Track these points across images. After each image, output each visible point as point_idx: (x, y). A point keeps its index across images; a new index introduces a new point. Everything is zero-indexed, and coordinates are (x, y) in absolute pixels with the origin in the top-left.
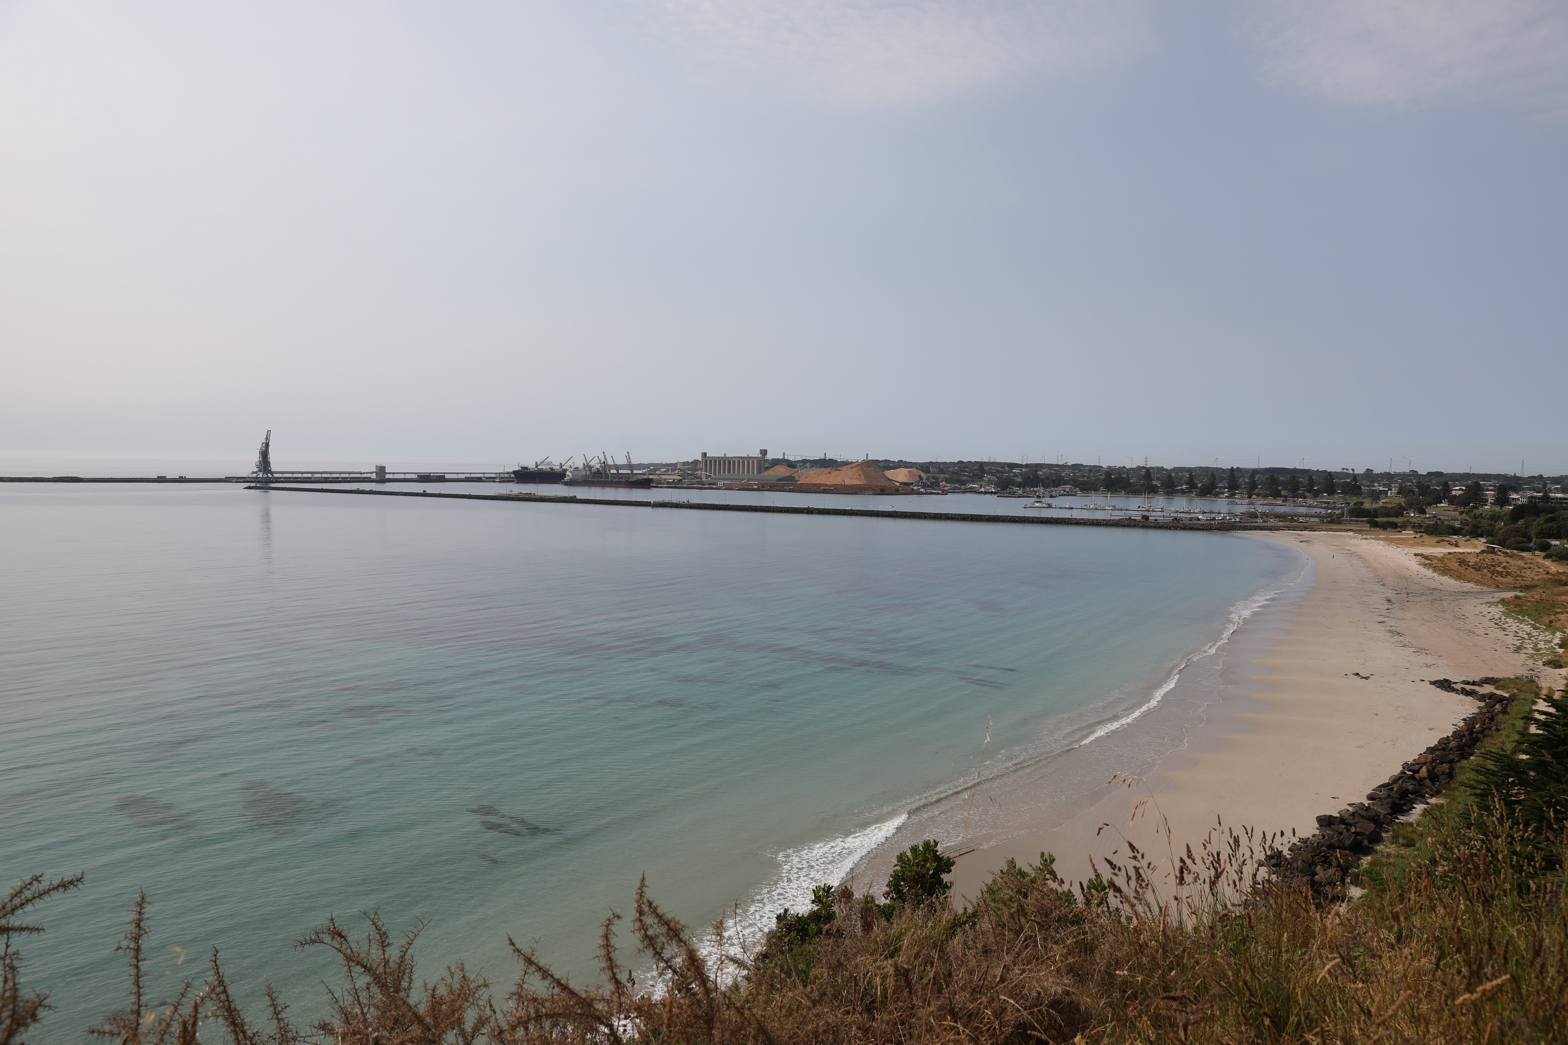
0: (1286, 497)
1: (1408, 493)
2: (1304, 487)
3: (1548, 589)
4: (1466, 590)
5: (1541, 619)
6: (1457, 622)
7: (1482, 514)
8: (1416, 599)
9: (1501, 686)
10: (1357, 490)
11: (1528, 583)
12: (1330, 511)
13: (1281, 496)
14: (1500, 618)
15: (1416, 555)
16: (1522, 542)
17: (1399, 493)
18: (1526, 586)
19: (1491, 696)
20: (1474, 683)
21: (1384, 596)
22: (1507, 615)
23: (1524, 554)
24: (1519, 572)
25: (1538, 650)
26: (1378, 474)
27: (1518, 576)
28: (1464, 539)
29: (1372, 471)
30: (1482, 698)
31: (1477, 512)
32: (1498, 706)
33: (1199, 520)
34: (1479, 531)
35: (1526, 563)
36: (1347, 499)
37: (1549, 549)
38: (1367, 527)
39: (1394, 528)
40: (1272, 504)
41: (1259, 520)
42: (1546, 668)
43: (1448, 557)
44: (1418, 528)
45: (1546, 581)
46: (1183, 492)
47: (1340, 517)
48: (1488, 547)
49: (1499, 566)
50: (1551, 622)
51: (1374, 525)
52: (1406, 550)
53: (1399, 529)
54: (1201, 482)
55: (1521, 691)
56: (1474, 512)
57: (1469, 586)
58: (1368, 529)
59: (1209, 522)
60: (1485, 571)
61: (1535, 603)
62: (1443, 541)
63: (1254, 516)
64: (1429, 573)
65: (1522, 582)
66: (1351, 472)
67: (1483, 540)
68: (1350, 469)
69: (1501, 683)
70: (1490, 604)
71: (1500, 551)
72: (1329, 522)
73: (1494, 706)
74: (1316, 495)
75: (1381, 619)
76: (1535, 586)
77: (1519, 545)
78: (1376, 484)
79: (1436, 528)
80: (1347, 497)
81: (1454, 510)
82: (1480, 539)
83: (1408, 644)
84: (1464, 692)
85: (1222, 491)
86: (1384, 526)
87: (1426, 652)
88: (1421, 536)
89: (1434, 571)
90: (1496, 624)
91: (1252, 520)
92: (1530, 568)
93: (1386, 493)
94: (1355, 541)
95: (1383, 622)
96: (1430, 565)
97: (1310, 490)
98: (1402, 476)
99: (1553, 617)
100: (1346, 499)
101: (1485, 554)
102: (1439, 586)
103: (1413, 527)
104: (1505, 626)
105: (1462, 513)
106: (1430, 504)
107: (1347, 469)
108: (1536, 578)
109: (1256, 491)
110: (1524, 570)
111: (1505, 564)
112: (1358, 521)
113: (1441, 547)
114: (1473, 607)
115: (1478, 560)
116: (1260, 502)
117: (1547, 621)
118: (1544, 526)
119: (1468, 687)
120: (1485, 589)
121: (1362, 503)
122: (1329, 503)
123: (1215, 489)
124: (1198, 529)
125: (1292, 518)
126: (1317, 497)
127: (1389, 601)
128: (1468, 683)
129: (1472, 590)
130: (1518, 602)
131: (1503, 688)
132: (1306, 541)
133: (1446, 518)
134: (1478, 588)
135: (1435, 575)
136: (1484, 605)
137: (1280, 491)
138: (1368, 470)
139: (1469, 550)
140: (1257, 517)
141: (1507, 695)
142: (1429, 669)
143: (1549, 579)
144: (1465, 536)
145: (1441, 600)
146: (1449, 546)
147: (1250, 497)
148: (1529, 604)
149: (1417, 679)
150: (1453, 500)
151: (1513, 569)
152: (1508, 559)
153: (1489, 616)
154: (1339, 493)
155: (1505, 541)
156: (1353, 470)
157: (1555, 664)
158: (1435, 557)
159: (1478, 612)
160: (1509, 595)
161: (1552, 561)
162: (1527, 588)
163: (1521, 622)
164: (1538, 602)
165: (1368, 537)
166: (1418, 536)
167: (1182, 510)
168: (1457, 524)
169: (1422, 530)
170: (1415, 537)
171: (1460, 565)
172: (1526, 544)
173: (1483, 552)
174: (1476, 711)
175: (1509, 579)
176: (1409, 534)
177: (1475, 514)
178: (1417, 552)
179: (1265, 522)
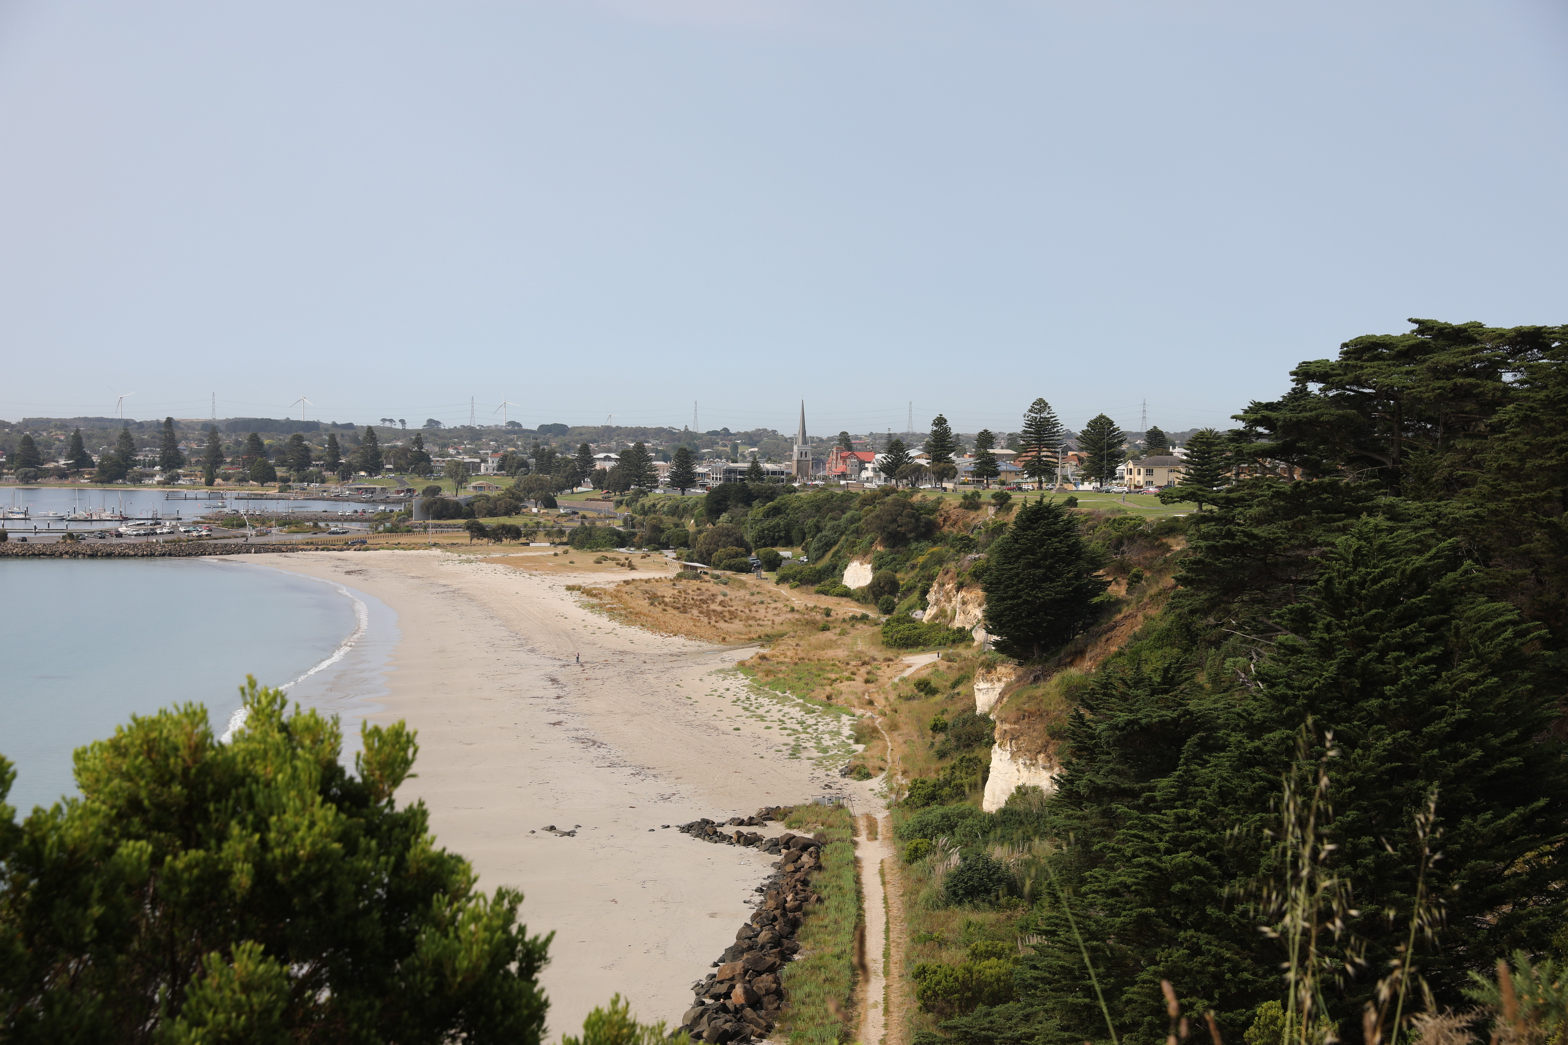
0: (285, 480)
1: (518, 468)
2: (320, 459)
3: (801, 638)
4: (675, 650)
5: (813, 694)
6: (682, 711)
7: (654, 505)
8: (599, 674)
9: (796, 822)
10: (423, 463)
11: (768, 630)
12: (382, 507)
13: (274, 479)
14: (748, 699)
15: (570, 588)
16: (737, 555)
17: (500, 467)
18: (767, 636)
19: (788, 842)
20: (751, 822)
21: (542, 672)
22: (758, 690)
23: (743, 577)
24: (747, 611)
25: (825, 750)
26: (450, 431)
27: (748, 618)
28: (639, 553)
29: (438, 423)
30: (774, 846)
31: (647, 501)
32: (805, 858)
33: (119, 535)
34: (663, 538)
35: (752, 594)
36: (405, 483)
37: (779, 566)
38: (464, 537)
39: (514, 538)
40: (261, 497)
41: (248, 531)
42: (846, 780)
43: (627, 588)
44: (555, 535)
45: (794, 624)
46: (62, 475)
47: (405, 520)
48: (686, 567)
49: (713, 601)
50: (829, 698)
51: (479, 532)
52: (549, 580)
53: (523, 540)
54: (96, 452)
55: (831, 826)
56: (642, 500)
57: (678, 642)
58: (468, 541)
59: (144, 540)
60: (695, 612)
61: (792, 666)
62: (606, 558)
63: (236, 522)
64: (603, 621)
65: (759, 629)
66: (399, 426)
67: (670, 554)
68: (397, 419)
69: (794, 816)
70: (724, 673)
71: (706, 573)
72: (390, 531)
73: (799, 857)
74: (346, 474)
75: (555, 718)
76: (781, 635)
77: (733, 561)
78: (451, 451)
79: (590, 535)
80: (406, 478)
81: (605, 499)
82: (666, 552)
83: (616, 760)
84: (742, 839)
85: (148, 470)
86: (498, 535)
87: (653, 772)
88: (566, 552)
89: (612, 618)
90: (746, 709)
91: (234, 532)
92: (762, 603)
93: (476, 467)
94: (449, 567)
95: (559, 723)
96: (601, 606)
97: (333, 466)
98: (496, 433)
99: (828, 689)
100: (403, 483)
101: (684, 581)
102: (628, 647)
103: (548, 534)
104: (761, 711)
105: (619, 503)
106: (561, 489)
107: (391, 421)
108: (778, 620)
109: (221, 470)
110: (754, 608)
111: (720, 598)
112: (440, 526)
113: (605, 570)
114: (697, 682)
115: (676, 592)
116: (235, 494)
117: (823, 697)
118: (766, 524)
119: (745, 830)
120: (706, 646)
121: (439, 489)
122: (373, 491)
123: (131, 467)
124: (124, 556)
125: (316, 525)
126: (348, 479)
127: (554, 681)
128: (741, 823)
129: (685, 649)
130: (765, 665)
131: (799, 823)
132: (360, 572)
133: (595, 515)
134: (692, 645)
135: (615, 624)
136: (714, 677)
137: (272, 468)
138: (431, 422)
139: (657, 575)
140: (243, 525)
141: (810, 836)
142: (668, 804)
143: (797, 620)
144: (639, 547)
145: (642, 673)
146: (619, 568)
147: (210, 483)
148: (783, 668)
149: (657, 827)
150: (600, 480)
151: (737, 606)
152: (722, 588)
153: (730, 696)
154: (389, 470)
155: (710, 555)
156: (403, 422)
157: (859, 773)
158: (605, 592)
159: (709, 691)
160: (748, 654)
161: (792, 588)
162: (768, 639)
163: (783, 701)
164: (796, 664)
165: (472, 557)
166: (560, 550)
167: (73, 516)
168: (617, 525)
169: (565, 539)
170: (556, 555)
171: (652, 604)
172: (743, 559)
173: (680, 577)
174: (772, 871)
175: (737, 625)
176: (541, 547)
177: (643, 505)
178: (570, 584)
179: (260, 534)
